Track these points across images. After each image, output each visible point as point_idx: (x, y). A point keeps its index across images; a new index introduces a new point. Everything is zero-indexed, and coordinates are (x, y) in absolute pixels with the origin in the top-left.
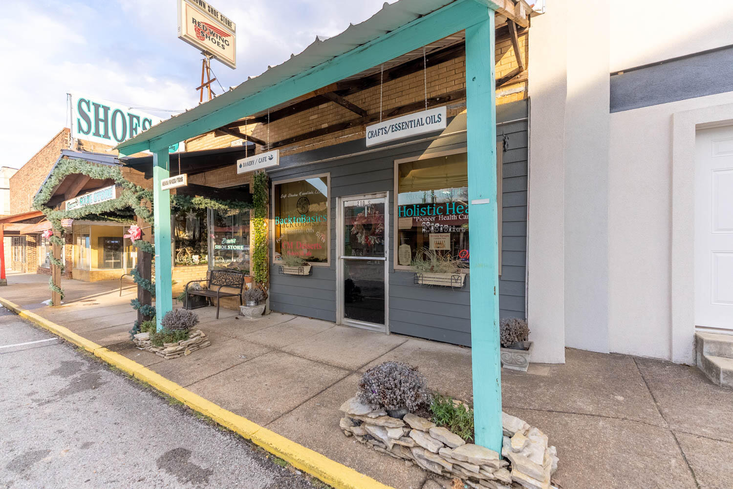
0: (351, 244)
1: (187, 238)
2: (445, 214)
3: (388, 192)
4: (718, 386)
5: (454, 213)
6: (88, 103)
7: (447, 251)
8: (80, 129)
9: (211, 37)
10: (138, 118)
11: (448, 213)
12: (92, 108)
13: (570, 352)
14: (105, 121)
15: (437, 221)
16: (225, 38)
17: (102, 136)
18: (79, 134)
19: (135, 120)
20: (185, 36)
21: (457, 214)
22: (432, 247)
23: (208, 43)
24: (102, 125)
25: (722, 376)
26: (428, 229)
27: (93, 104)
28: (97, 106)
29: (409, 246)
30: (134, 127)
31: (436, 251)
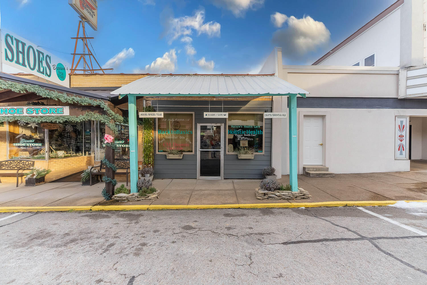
0: (204, 145)
1: (39, 138)
2: (246, 134)
3: (223, 124)
4: (310, 177)
5: (249, 134)
6: (12, 38)
7: (246, 147)
8: (7, 57)
9: (87, 8)
10: (43, 54)
11: (247, 134)
12: (15, 42)
13: (283, 176)
14: (23, 53)
15: (243, 136)
16: (94, 11)
17: (21, 64)
18: (6, 61)
19: (41, 56)
20: (74, 4)
21: (250, 134)
22: (241, 145)
23: (85, 12)
24: (21, 55)
25: (311, 175)
26: (240, 139)
27: (16, 39)
28: (18, 41)
29: (232, 145)
30: (41, 60)
31: (243, 147)
